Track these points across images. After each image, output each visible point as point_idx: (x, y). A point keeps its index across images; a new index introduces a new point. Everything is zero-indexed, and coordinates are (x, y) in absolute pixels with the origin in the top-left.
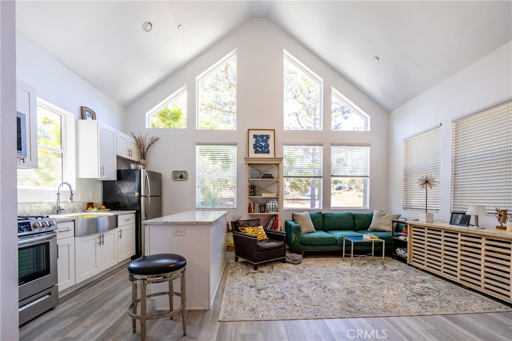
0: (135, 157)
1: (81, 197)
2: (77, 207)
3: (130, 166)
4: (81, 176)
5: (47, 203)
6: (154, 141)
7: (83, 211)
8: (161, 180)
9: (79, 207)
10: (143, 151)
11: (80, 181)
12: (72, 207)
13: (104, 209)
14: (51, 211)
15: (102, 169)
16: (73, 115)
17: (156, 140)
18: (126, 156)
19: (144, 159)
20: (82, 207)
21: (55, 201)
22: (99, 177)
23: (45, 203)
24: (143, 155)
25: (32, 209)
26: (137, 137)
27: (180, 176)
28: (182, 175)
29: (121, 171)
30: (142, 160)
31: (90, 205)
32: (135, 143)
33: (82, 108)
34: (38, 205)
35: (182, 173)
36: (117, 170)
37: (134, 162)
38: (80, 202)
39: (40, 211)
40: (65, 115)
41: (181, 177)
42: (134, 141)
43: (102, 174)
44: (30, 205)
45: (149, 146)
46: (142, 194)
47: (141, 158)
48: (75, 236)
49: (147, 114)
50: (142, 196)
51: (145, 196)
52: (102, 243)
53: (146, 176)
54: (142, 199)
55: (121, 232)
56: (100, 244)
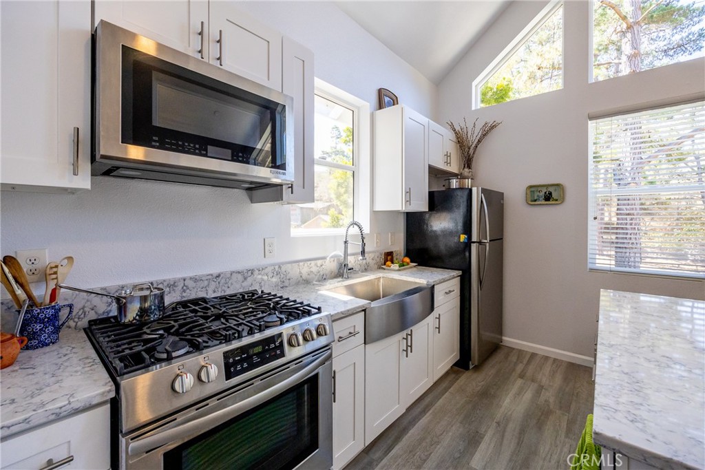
0: (454, 168)
1: (377, 243)
2: (370, 261)
3: (449, 183)
4: (378, 208)
5: (332, 257)
6: (488, 130)
7: (380, 268)
8: (503, 204)
9: (374, 261)
10: (467, 153)
11: (375, 214)
12: (364, 262)
13: (408, 264)
14: (337, 271)
15: (408, 192)
16: (368, 104)
17: (492, 127)
18: (441, 165)
19: (469, 167)
20: (378, 260)
21: (341, 253)
22: (404, 209)
23: (328, 258)
24: (468, 162)
25: (311, 269)
26: (458, 128)
27: (547, 195)
28: (550, 194)
29: (435, 194)
30: (466, 170)
31: (389, 257)
32: (455, 139)
33: (380, 91)
34: (319, 262)
35: (551, 189)
36: (429, 192)
37: (455, 175)
38: (375, 252)
39: (322, 273)
40: (359, 108)
41: (548, 197)
43: (408, 201)
44: (309, 263)
45: (479, 141)
46: (474, 238)
47: (464, 167)
48: (365, 343)
49: (474, 84)
50: (474, 242)
51: (480, 243)
52: (409, 348)
53: (482, 202)
54: (474, 247)
55: (439, 318)
56: (407, 351)
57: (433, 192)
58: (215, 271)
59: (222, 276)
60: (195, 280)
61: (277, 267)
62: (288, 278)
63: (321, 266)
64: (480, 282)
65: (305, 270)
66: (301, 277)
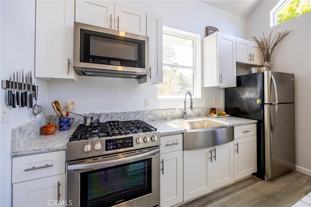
0: (257, 61)
1: (206, 103)
2: (202, 112)
3: (251, 71)
4: (206, 85)
5: (179, 109)
6: (282, 37)
7: (207, 116)
8: (294, 81)
9: (204, 112)
10: (267, 53)
12: (198, 112)
13: (224, 115)
14: (181, 116)
15: (221, 77)
16: (200, 35)
17: (284, 36)
18: (246, 61)
19: (268, 61)
20: (206, 112)
21: (184, 107)
22: (218, 86)
23: (177, 109)
24: (267, 57)
25: (168, 114)
26: (259, 40)
29: (242, 78)
30: (266, 63)
31: (213, 110)
32: (258, 46)
33: (207, 28)
34: (172, 111)
36: (237, 76)
37: (255, 66)
38: (204, 108)
39: (173, 116)
40: (196, 38)
42: (256, 44)
43: (221, 81)
44: (166, 110)
45: (275, 45)
46: (266, 101)
47: (265, 61)
48: (183, 150)
49: (271, 12)
50: (266, 104)
51: (271, 104)
52: (213, 158)
53: (272, 80)
54: (266, 107)
55: (238, 145)
56: (211, 159)
57: (240, 76)
58: (124, 111)
59: (126, 113)
60: (116, 114)
61: (150, 112)
62: (156, 116)
63: (173, 112)
64: (272, 128)
65: (164, 114)
66: (162, 116)
